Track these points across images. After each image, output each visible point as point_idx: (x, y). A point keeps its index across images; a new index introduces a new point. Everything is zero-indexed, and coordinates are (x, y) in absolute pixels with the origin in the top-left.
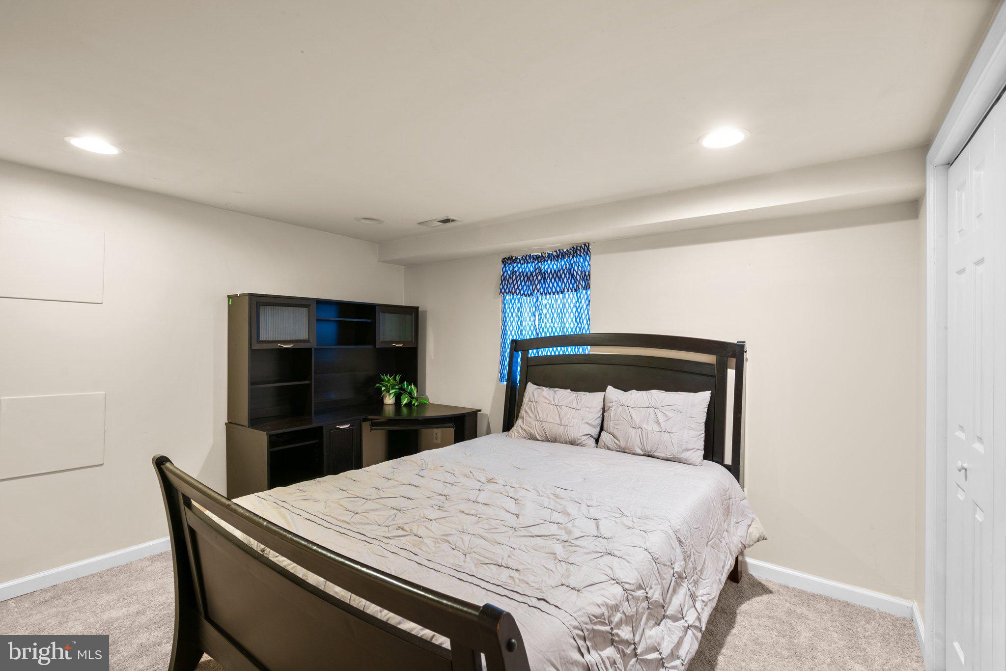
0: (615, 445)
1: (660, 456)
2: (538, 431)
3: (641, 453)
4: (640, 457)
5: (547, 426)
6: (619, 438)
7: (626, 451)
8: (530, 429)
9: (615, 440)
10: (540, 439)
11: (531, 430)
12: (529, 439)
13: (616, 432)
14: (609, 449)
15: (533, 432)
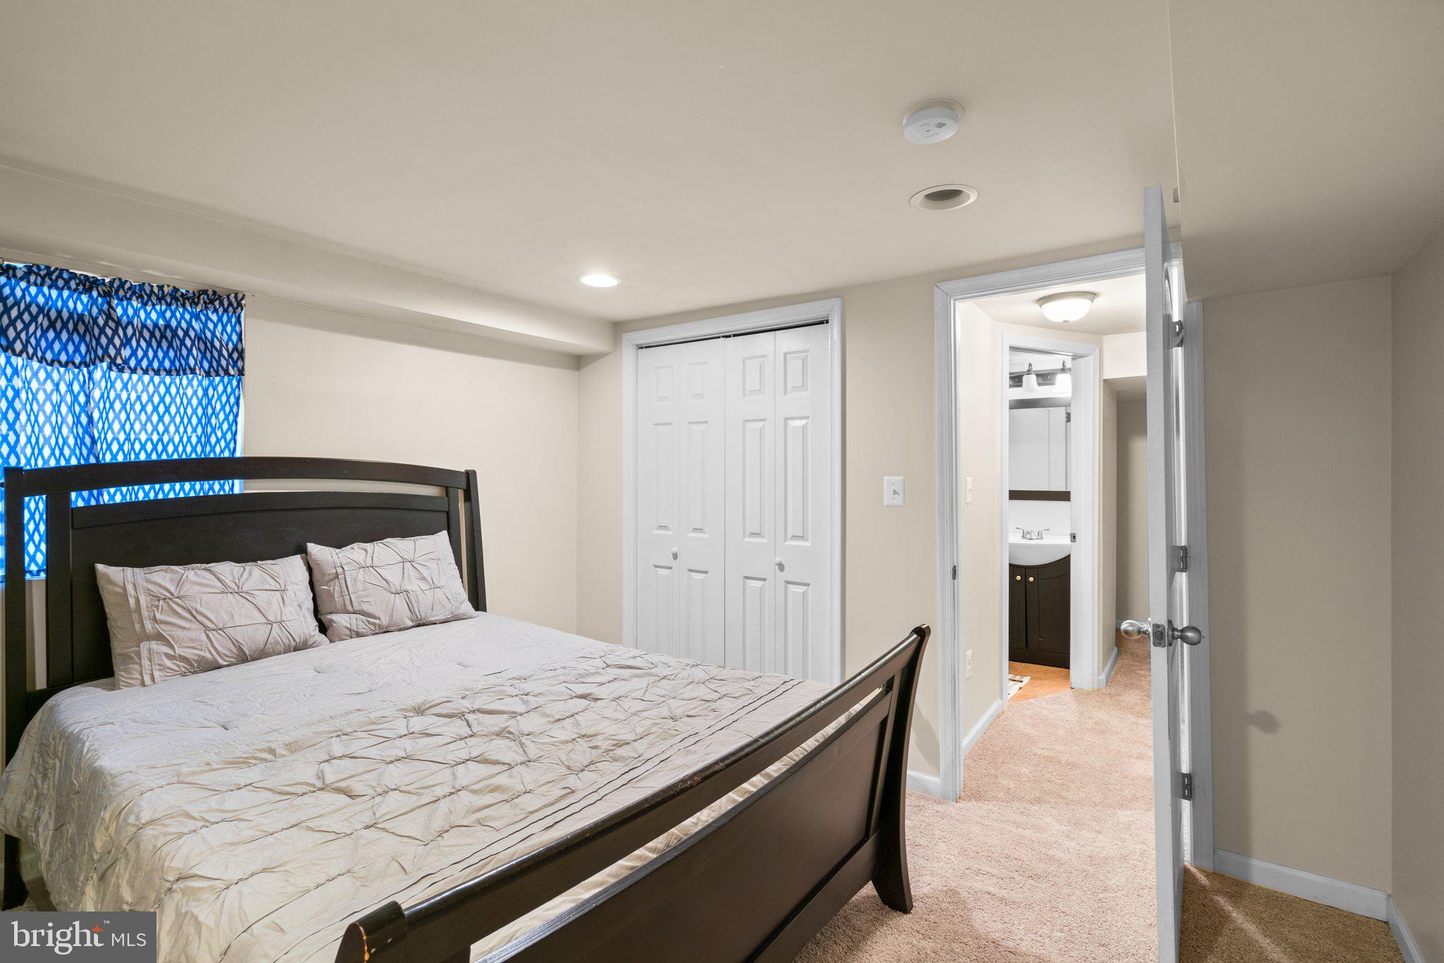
0: (372, 627)
1: (437, 620)
2: (220, 649)
3: (412, 624)
4: (410, 630)
5: (238, 634)
6: (377, 614)
7: (390, 629)
8: (198, 652)
9: (370, 619)
10: (225, 663)
11: (202, 653)
12: (196, 672)
13: (366, 607)
14: (359, 635)
15: (208, 655)
